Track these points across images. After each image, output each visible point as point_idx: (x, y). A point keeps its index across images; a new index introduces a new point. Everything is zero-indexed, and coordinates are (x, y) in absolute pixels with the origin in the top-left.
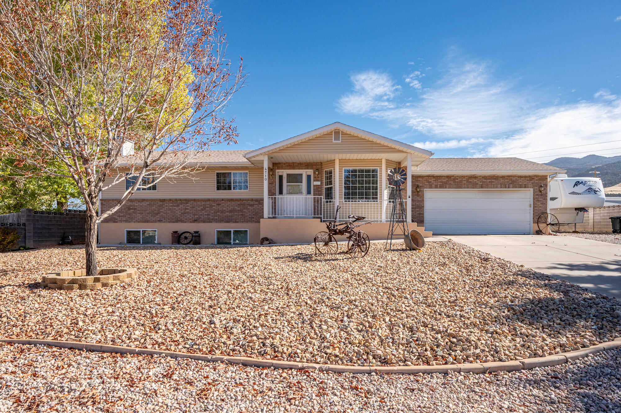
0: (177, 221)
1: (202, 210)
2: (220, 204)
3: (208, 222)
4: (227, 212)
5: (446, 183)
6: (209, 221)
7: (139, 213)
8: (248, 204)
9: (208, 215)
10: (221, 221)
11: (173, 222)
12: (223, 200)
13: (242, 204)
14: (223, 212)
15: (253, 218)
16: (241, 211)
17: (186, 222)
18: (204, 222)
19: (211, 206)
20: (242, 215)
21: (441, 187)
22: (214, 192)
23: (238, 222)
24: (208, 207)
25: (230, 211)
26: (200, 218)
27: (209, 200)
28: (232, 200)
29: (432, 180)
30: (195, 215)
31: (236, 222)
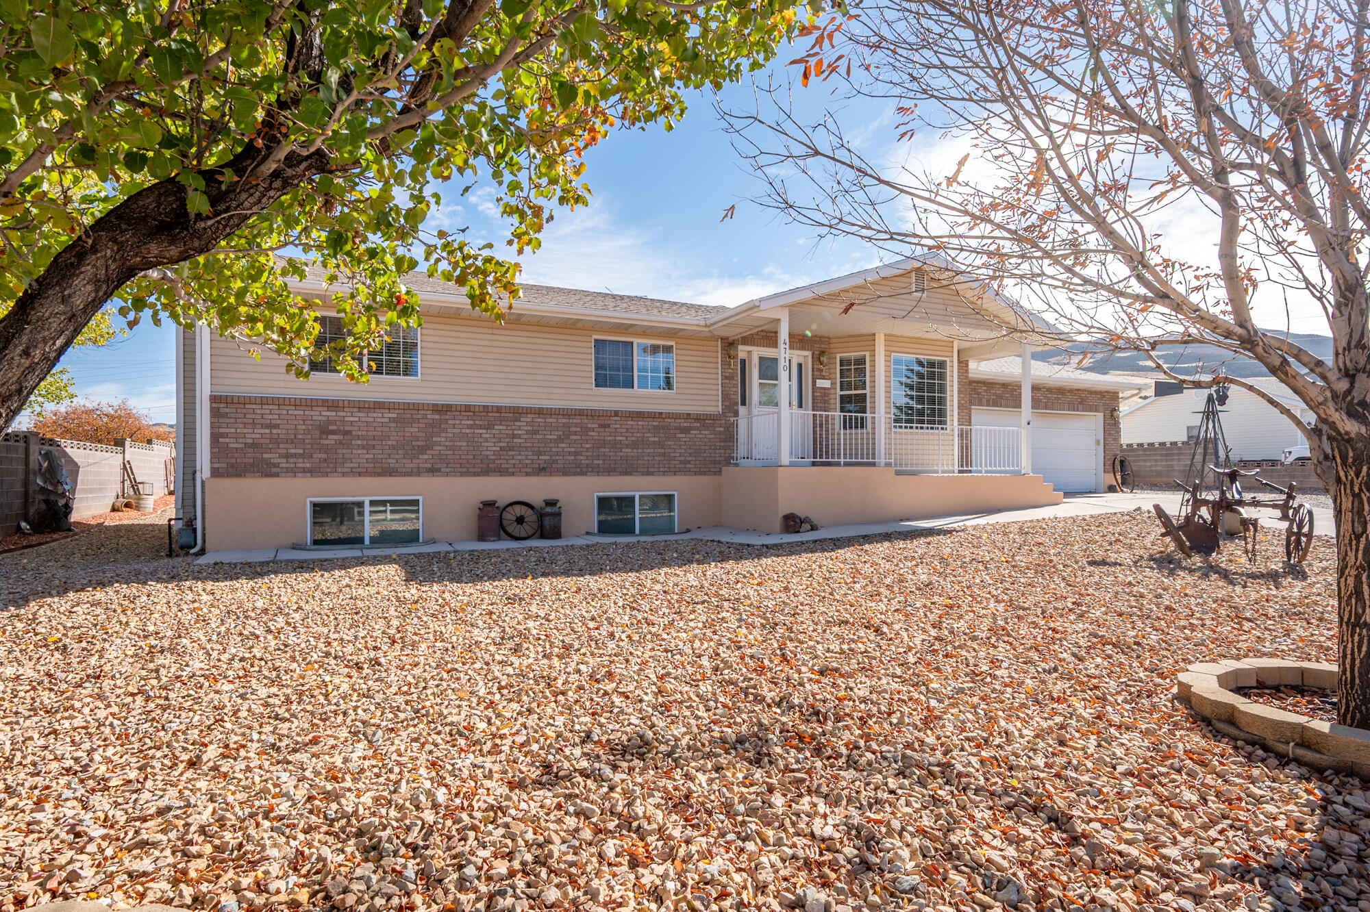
0: (485, 472)
1: (560, 440)
2: (608, 426)
3: (575, 474)
4: (627, 446)
5: (1000, 397)
6: (580, 471)
7: (363, 447)
8: (676, 428)
9: (576, 454)
10: (610, 471)
11: (475, 474)
12: (616, 413)
13: (663, 428)
14: (615, 445)
15: (689, 462)
16: (661, 444)
17: (513, 474)
18: (565, 472)
19: (585, 431)
20: (664, 454)
21: (995, 405)
22: (590, 392)
23: (652, 474)
24: (575, 433)
25: (635, 445)
26: (555, 462)
27: (581, 413)
28: (640, 415)
29: (982, 390)
30: (539, 453)
31: (648, 473)
